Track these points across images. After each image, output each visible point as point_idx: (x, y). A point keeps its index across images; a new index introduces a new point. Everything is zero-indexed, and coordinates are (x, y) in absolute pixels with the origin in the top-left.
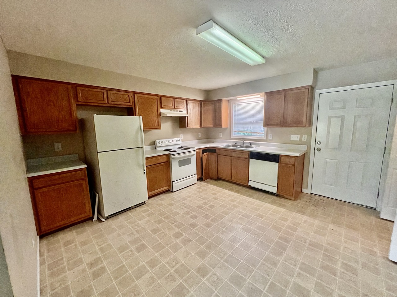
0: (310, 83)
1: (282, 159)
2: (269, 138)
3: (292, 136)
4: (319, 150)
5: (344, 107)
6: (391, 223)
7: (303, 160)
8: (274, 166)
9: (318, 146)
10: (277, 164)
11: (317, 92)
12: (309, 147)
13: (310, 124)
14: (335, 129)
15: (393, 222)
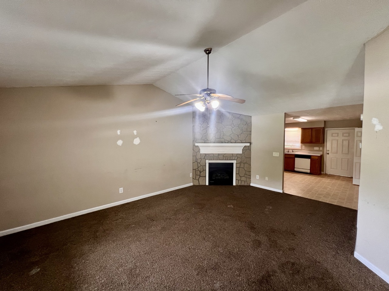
0: (323, 126)
1: (312, 157)
2: (303, 149)
3: (315, 148)
4: (328, 154)
5: (338, 136)
6: (358, 186)
7: (321, 158)
8: (308, 161)
9: (327, 152)
10: (310, 160)
11: (326, 129)
12: (323, 152)
13: (324, 143)
14: (335, 145)
15: (359, 186)
